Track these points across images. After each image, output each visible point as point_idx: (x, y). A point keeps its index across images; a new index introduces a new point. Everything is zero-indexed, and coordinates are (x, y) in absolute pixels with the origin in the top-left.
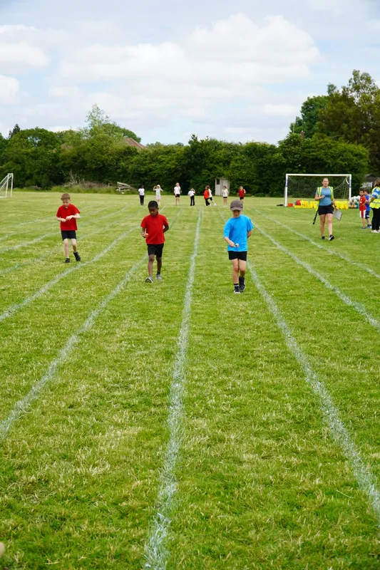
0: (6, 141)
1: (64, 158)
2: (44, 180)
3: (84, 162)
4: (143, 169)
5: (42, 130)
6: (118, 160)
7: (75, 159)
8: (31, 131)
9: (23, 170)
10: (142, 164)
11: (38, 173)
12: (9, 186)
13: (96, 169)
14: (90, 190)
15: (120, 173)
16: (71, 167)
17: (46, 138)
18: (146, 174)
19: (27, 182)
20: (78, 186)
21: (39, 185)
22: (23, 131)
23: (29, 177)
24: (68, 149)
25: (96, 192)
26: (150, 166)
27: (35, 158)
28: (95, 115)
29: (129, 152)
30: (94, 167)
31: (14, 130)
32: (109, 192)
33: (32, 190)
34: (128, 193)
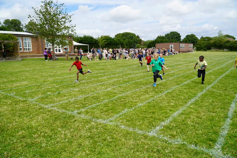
0: (199, 40)
1: (211, 43)
2: (206, 49)
3: (216, 44)
4: (232, 45)
5: (208, 37)
6: (225, 44)
7: (213, 43)
8: (205, 37)
9: (201, 46)
10: (232, 44)
11: (204, 47)
12: (195, 50)
13: (219, 46)
14: (217, 51)
15: (225, 47)
16: (212, 46)
17: (209, 39)
18: (233, 47)
19: (201, 49)
20: (214, 50)
21: (204, 50)
22: (204, 38)
23: (202, 48)
24: (212, 41)
25: (218, 51)
26: (234, 45)
27: (204, 44)
28: (220, 33)
29: (228, 41)
30: (218, 45)
31: (202, 37)
32: (222, 51)
33: (202, 51)
34: (227, 52)
